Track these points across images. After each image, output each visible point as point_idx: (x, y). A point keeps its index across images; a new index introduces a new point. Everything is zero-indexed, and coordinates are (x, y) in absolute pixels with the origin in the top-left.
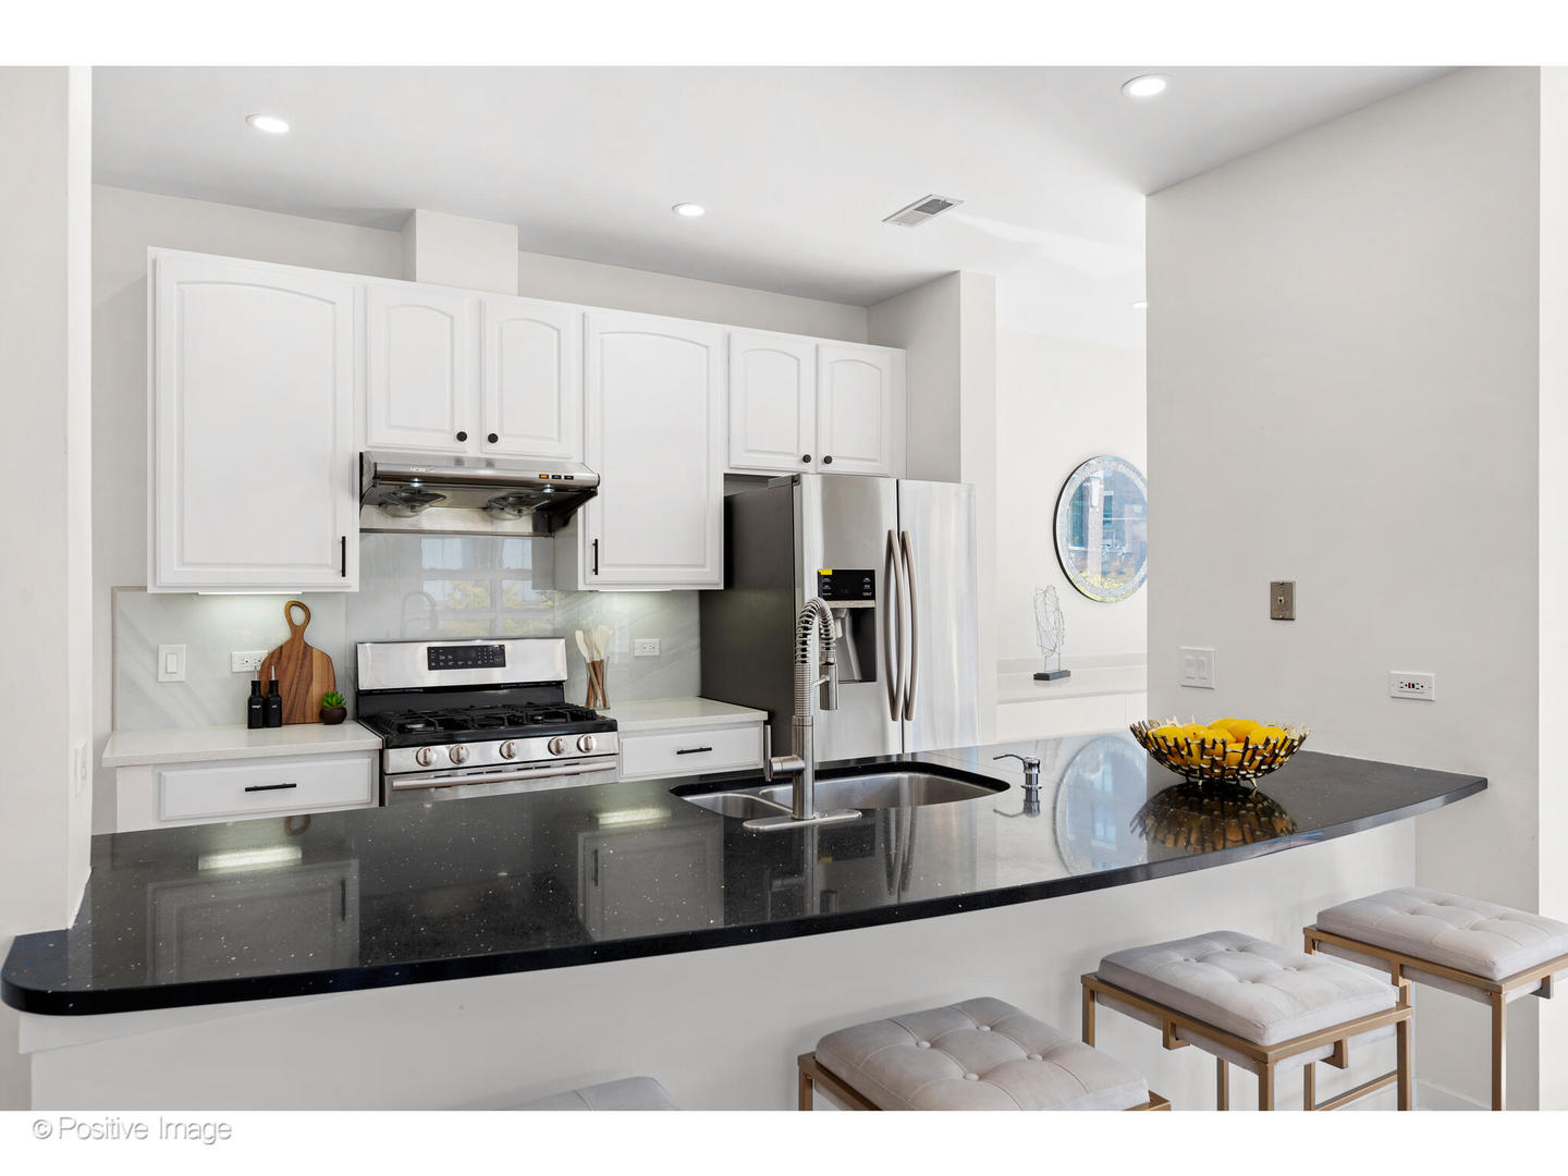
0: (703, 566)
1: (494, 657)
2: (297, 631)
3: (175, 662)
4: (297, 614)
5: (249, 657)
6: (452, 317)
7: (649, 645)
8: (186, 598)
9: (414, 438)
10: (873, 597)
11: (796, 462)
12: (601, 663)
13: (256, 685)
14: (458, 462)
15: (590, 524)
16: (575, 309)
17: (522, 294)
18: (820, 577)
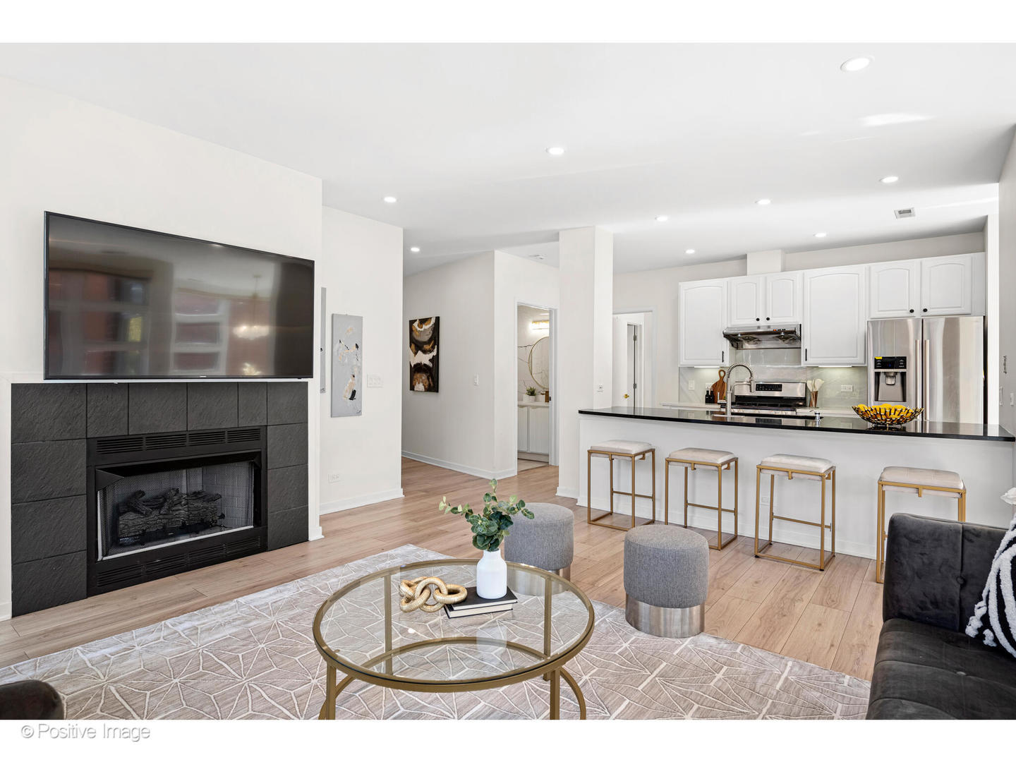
0: (856, 357)
1: (778, 388)
2: (722, 378)
3: (692, 385)
4: (722, 374)
5: (709, 385)
6: (756, 284)
7: (847, 388)
8: (691, 369)
9: (744, 322)
10: (905, 368)
11: (906, 313)
12: (816, 393)
13: (708, 392)
14: (759, 327)
15: (805, 344)
16: (800, 272)
17: (784, 270)
18: (876, 360)
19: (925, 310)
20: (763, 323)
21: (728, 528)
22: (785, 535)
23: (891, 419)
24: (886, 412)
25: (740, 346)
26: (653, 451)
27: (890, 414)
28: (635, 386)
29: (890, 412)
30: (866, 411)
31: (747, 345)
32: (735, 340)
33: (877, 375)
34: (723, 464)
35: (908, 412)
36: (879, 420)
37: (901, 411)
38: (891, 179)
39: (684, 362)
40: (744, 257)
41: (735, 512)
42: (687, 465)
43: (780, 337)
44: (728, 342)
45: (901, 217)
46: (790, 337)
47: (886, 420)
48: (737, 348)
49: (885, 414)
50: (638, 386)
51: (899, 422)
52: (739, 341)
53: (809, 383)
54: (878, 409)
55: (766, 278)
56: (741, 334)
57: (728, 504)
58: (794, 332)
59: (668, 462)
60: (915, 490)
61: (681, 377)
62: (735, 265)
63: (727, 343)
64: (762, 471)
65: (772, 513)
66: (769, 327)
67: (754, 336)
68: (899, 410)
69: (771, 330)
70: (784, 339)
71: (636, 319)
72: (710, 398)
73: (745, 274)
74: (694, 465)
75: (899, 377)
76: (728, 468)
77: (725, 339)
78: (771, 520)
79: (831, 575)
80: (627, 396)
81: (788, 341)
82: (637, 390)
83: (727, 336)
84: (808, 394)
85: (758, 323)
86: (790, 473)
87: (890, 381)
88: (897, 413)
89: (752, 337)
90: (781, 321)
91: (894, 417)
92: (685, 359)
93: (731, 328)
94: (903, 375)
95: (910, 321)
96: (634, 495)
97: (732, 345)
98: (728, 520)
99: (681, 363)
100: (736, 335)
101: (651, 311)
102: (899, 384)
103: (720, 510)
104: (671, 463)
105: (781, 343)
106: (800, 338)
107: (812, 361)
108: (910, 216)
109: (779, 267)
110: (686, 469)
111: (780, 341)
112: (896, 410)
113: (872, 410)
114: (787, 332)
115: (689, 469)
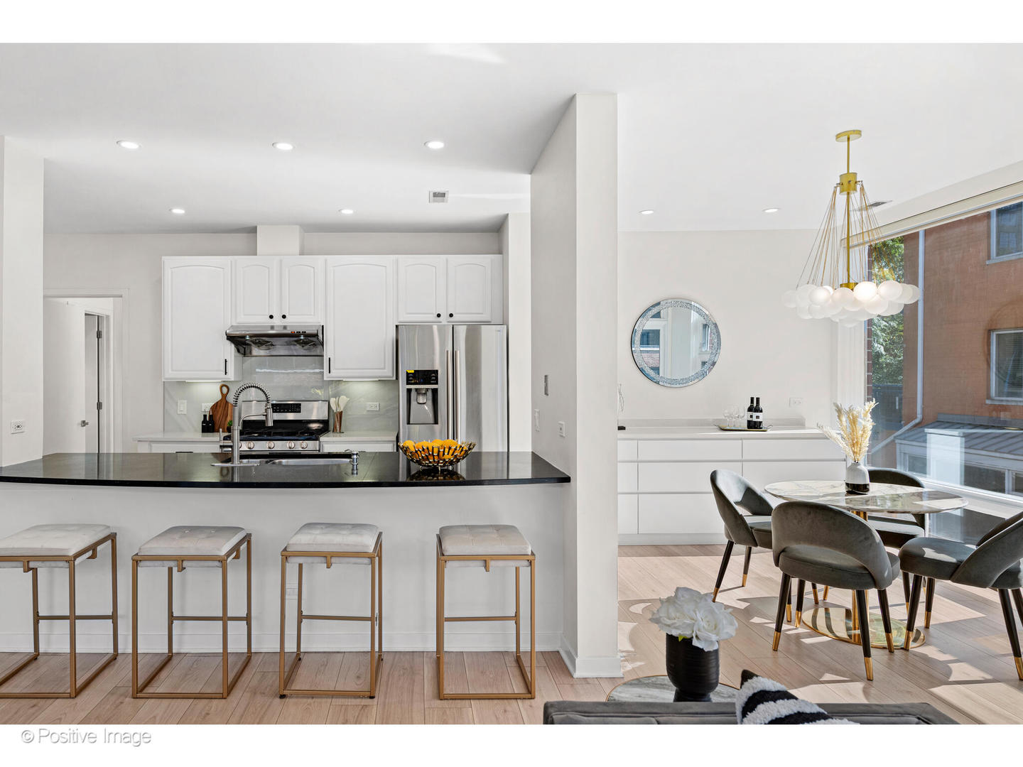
0: (384, 368)
1: (296, 408)
2: (224, 396)
3: (183, 407)
4: (225, 390)
5: (207, 407)
6: (268, 268)
7: (373, 405)
8: (182, 384)
9: (254, 319)
10: (437, 383)
11: (433, 317)
12: (341, 413)
13: (205, 416)
14: (272, 328)
15: (329, 351)
16: (322, 258)
17: (302, 253)
18: (408, 374)
19: (451, 315)
20: (277, 321)
21: (237, 645)
22: (319, 639)
23: (444, 460)
24: (439, 451)
25: (248, 351)
26: (112, 538)
27: (444, 454)
28: (99, 406)
29: (444, 451)
30: (416, 452)
31: (256, 351)
32: (241, 343)
33: (409, 391)
34: (228, 554)
35: (462, 450)
36: (430, 462)
37: (456, 449)
38: (436, 145)
39: (170, 373)
40: (253, 230)
41: (248, 619)
42: (172, 564)
43: (298, 342)
44: (233, 345)
45: (434, 201)
46: (309, 342)
47: (438, 462)
48: (244, 354)
49: (438, 455)
50: (104, 406)
51: (451, 463)
52: (248, 344)
53: (333, 400)
54: (430, 449)
55: (281, 261)
56: (251, 336)
57: (237, 607)
58: (316, 335)
59: (137, 561)
60: (482, 563)
61: (167, 396)
62: (240, 240)
63: (231, 348)
64: (289, 559)
65: (300, 612)
66: (285, 327)
67: (266, 339)
68: (453, 448)
69: (288, 331)
70: (304, 343)
71: (101, 306)
72: (209, 426)
73: (255, 254)
74: (181, 562)
75: (430, 394)
76: (237, 557)
77: (228, 342)
78: (299, 623)
79: (384, 703)
80: (84, 423)
81: (307, 347)
82: (103, 411)
83: (231, 338)
84: (331, 413)
85: (272, 322)
86: (328, 558)
87: (421, 399)
88: (451, 452)
89: (263, 339)
90: (300, 320)
91: (448, 457)
92: (172, 370)
93: (237, 327)
94: (435, 392)
95: (435, 327)
96: (73, 618)
97: (238, 351)
98: (237, 632)
99: (167, 376)
100: (244, 337)
101: (121, 296)
102: (430, 403)
103: (225, 619)
104: (141, 564)
105: (299, 349)
106: (322, 344)
107: (336, 374)
108: (443, 201)
109: (297, 250)
110: (170, 570)
111: (298, 347)
112: (450, 448)
113: (423, 450)
114: (307, 335)
115: (175, 570)
